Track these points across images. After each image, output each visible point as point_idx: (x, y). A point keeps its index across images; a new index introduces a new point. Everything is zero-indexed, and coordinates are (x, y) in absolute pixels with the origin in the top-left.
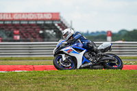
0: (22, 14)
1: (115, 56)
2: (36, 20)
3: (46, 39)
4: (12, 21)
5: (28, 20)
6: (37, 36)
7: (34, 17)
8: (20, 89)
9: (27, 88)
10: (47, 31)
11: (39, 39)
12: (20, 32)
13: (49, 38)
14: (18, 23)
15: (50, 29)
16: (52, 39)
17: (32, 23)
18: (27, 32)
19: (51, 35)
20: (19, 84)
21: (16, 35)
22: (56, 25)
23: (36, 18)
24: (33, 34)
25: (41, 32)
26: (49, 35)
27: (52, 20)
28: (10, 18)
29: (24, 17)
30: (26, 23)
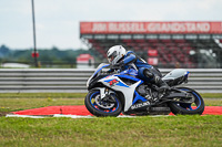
0: (161, 23)
1: (192, 92)
2: (185, 34)
3: (200, 65)
4: (145, 34)
5: (171, 34)
6: (186, 59)
7: (181, 28)
8: (157, 144)
9: (169, 142)
10: (202, 51)
11: (188, 64)
12: (158, 53)
13: (204, 62)
14: (155, 37)
15: (208, 48)
16: (210, 64)
17: (178, 37)
18: (170, 52)
19: (208, 58)
20: (155, 137)
21: (152, 57)
22: (217, 41)
23: (184, 30)
24: (179, 56)
25: (192, 53)
26: (205, 57)
27: (211, 34)
28: (142, 30)
29: (164, 28)
30: (169, 37)
